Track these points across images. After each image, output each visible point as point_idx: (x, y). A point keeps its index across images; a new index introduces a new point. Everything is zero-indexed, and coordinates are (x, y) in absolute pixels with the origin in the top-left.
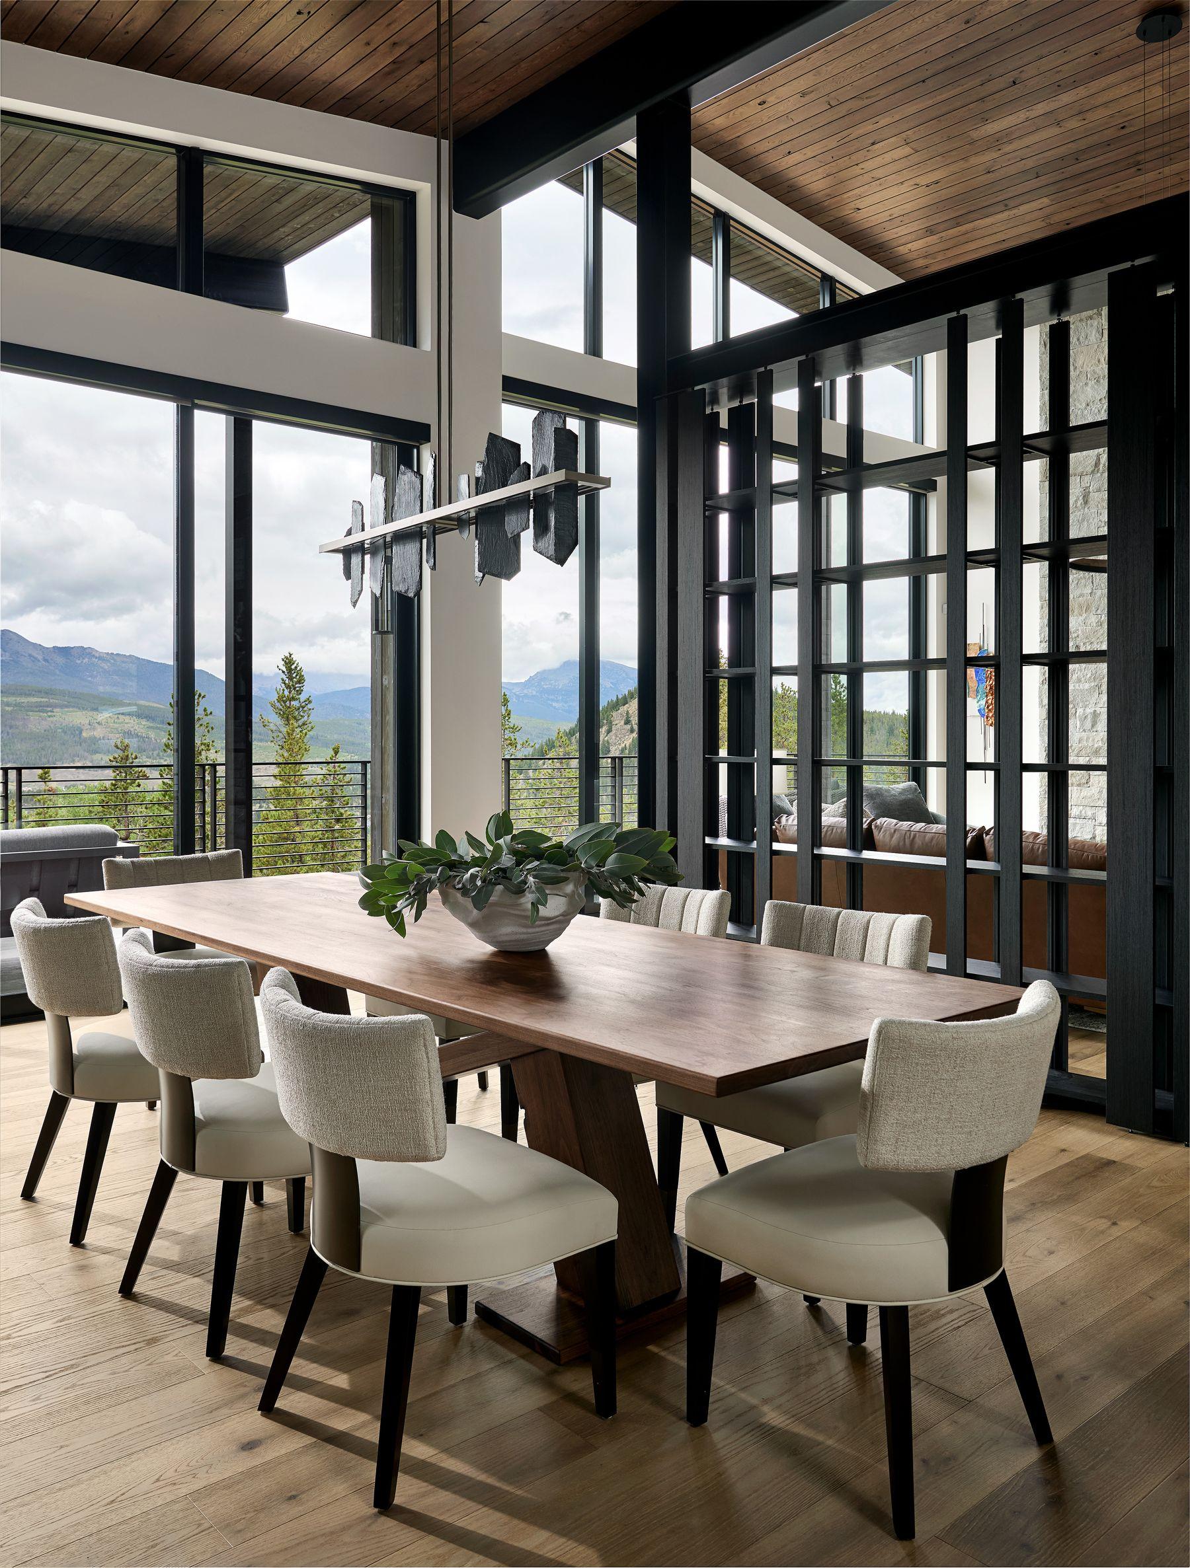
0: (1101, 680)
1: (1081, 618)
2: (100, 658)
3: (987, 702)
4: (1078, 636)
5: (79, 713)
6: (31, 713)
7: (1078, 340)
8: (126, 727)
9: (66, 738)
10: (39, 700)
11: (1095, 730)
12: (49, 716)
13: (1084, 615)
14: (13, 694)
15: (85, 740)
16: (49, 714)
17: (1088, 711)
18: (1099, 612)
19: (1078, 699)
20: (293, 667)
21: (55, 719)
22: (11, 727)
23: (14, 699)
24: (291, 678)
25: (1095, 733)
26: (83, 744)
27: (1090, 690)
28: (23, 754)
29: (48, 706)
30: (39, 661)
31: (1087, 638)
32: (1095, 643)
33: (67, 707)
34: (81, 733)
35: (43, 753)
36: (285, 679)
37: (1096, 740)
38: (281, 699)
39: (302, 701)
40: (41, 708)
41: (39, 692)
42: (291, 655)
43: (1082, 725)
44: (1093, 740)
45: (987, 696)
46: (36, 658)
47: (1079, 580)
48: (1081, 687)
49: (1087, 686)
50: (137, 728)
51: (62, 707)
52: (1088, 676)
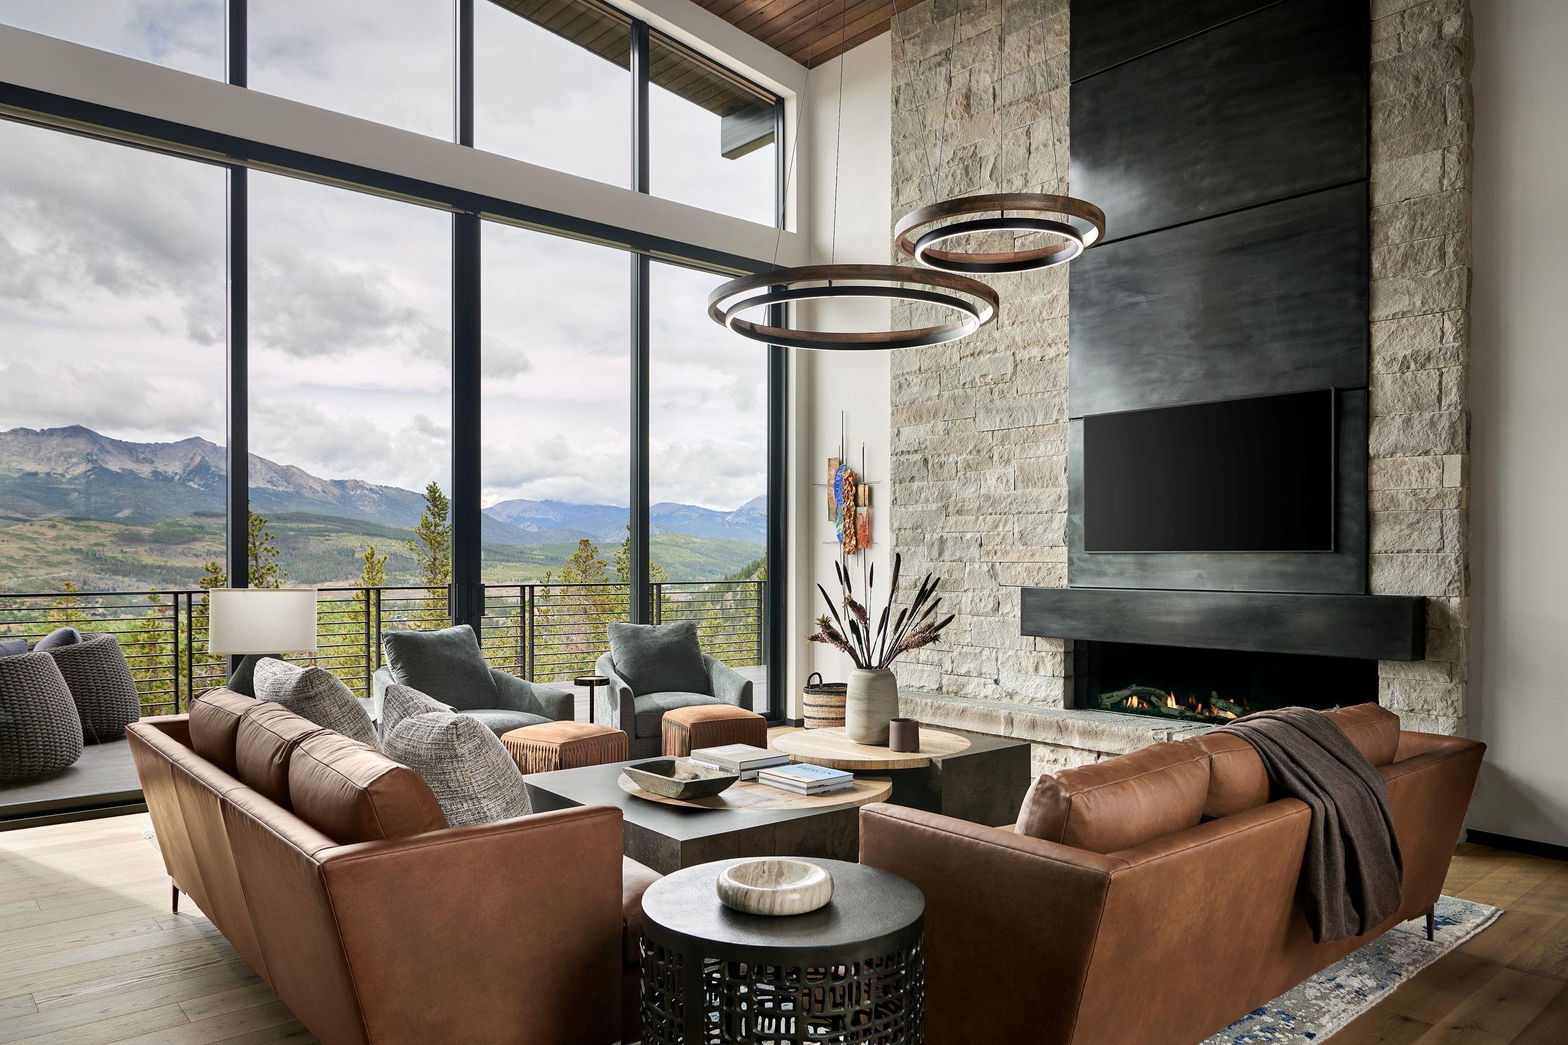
0: (948, 500)
1: (930, 426)
2: (371, 490)
3: (844, 526)
4: (926, 447)
5: (352, 537)
6: (311, 537)
7: (928, 93)
8: (393, 549)
9: (341, 558)
10: (318, 525)
11: (942, 559)
12: (327, 540)
13: (932, 422)
14: (296, 521)
15: (357, 561)
16: (327, 538)
17: (936, 536)
18: (946, 418)
19: (926, 523)
20: (437, 495)
21: (332, 542)
22: (294, 549)
23: (296, 525)
24: (435, 506)
25: (942, 563)
26: (356, 564)
27: (937, 512)
28: (304, 572)
29: (325, 531)
30: (318, 492)
31: (935, 449)
32: (943, 456)
33: (341, 532)
34: (353, 554)
35: (321, 571)
36: (430, 506)
37: (943, 572)
38: (427, 526)
39: (446, 526)
40: (320, 533)
41: (318, 519)
42: (435, 484)
43: (929, 553)
44: (940, 572)
45: (844, 519)
46: (315, 490)
47: (927, 380)
48: (929, 508)
49: (934, 506)
50: (401, 550)
51: (337, 532)
52: (936, 494)
